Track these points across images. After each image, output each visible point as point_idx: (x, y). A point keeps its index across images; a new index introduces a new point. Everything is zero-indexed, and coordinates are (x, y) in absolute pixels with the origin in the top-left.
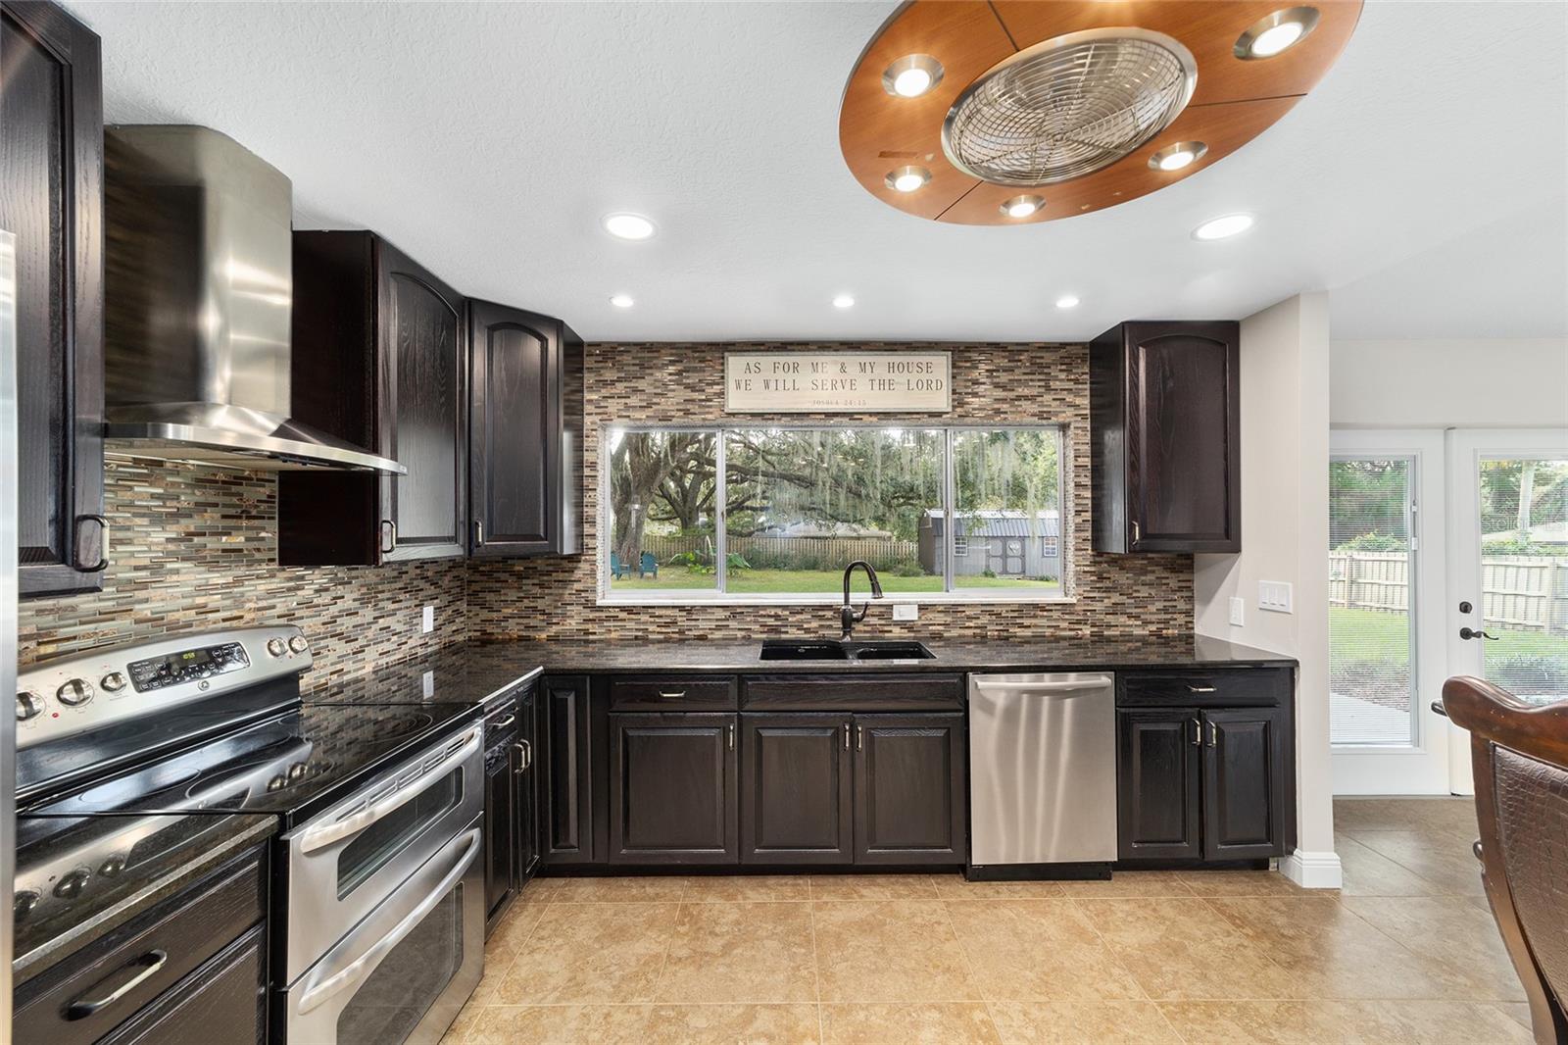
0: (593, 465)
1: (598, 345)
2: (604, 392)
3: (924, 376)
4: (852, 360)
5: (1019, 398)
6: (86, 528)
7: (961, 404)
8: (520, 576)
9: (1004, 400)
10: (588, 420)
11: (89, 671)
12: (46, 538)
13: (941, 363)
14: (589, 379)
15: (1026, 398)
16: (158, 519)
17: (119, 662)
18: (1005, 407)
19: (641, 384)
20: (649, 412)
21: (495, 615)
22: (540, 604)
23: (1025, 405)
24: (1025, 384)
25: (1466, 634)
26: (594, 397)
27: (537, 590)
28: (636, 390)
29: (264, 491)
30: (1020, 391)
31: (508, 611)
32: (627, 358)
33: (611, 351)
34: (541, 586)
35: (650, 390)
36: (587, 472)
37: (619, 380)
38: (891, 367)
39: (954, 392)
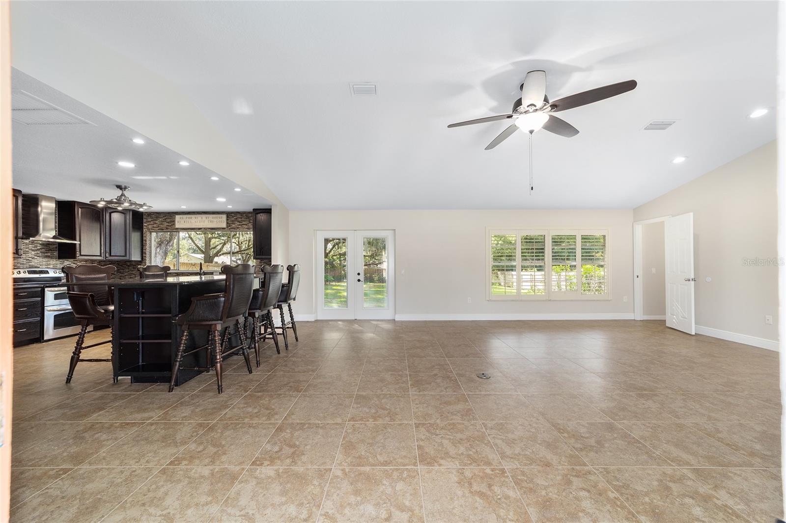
0: (146, 241)
1: (147, 213)
2: (148, 224)
3: (220, 220)
4: (204, 216)
5: (243, 224)
6: (20, 250)
7: (230, 226)
8: (129, 266)
9: (240, 225)
10: (144, 230)
11: (22, 271)
12: (15, 252)
13: (224, 217)
14: (144, 220)
15: (245, 224)
16: (33, 250)
17: (26, 270)
18: (240, 227)
19: (157, 222)
20: (158, 228)
21: (123, 275)
22: (133, 272)
23: (244, 226)
24: (245, 221)
25: (359, 280)
26: (146, 225)
27: (133, 269)
28: (155, 223)
29: (55, 246)
30: (243, 223)
31: (126, 274)
32: (153, 216)
33: (150, 214)
34: (134, 268)
35: (159, 223)
36: (144, 242)
37: (152, 221)
38: (213, 217)
39: (227, 223)
